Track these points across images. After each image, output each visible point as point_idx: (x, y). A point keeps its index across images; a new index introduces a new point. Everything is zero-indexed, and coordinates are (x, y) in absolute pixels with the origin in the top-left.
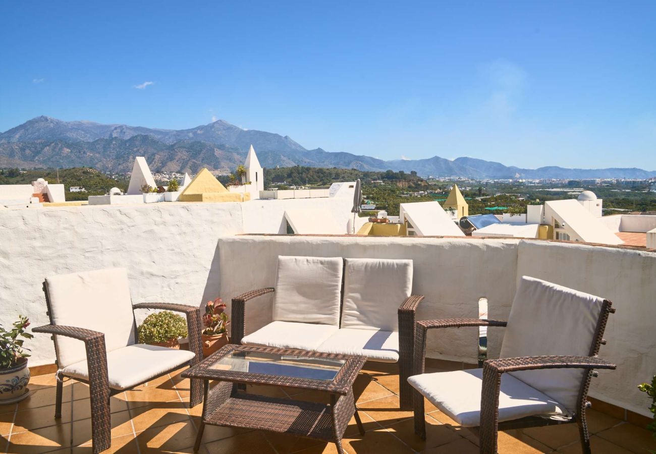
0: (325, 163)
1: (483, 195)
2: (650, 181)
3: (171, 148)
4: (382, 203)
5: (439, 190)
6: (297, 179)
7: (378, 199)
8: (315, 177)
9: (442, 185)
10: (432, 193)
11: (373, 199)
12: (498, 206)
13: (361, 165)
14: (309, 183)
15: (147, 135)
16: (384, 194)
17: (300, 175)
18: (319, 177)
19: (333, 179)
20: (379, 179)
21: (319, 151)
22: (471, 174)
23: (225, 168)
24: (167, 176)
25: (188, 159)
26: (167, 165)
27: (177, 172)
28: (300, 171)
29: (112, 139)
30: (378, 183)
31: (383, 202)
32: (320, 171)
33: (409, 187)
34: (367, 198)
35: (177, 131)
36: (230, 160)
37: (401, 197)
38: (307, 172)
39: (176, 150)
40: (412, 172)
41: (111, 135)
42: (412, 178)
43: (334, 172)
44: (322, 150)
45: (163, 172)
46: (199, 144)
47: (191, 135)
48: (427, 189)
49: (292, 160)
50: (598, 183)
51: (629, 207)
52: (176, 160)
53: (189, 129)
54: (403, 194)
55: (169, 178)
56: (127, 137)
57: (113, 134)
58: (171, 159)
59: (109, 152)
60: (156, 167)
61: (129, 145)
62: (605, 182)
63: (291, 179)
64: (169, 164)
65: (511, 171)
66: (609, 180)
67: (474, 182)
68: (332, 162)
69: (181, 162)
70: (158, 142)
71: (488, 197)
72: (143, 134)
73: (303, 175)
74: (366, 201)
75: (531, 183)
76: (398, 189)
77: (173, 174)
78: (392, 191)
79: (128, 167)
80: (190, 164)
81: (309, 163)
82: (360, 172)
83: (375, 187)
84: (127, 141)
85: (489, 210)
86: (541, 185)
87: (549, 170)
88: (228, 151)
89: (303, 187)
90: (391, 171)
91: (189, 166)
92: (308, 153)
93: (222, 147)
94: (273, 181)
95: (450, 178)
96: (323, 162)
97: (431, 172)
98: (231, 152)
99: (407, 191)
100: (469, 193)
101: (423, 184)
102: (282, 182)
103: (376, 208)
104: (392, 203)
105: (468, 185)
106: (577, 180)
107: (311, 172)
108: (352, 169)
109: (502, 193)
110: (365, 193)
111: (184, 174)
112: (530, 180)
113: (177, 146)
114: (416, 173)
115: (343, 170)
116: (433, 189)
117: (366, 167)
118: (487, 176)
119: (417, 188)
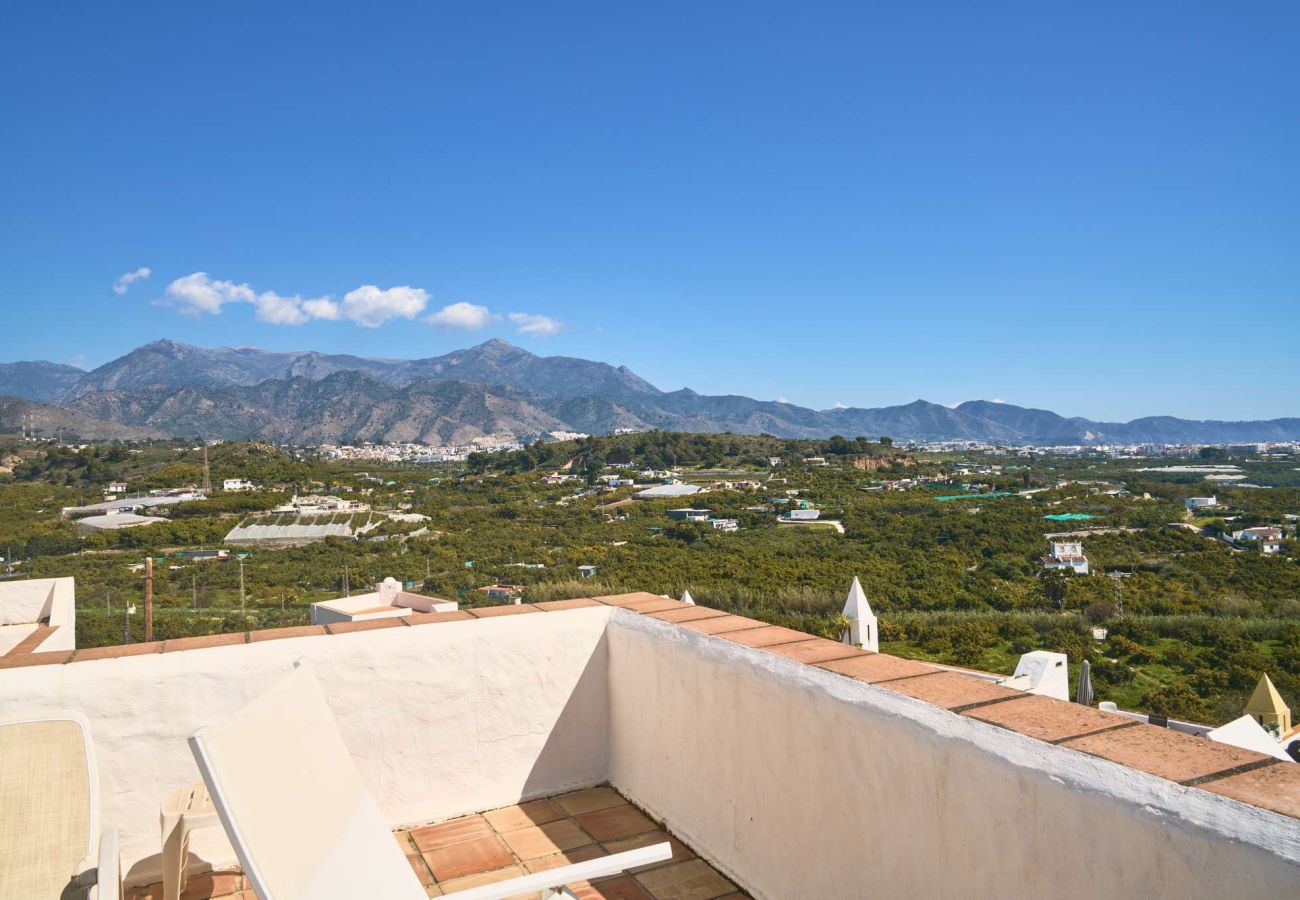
0: (699, 418)
1: (1034, 485)
3: (403, 394)
4: (831, 506)
5: (940, 476)
6: (656, 457)
7: (821, 497)
8: (691, 452)
9: (945, 463)
10: (926, 481)
11: (811, 497)
12: (1069, 510)
13: (771, 420)
14: (679, 464)
15: (356, 372)
16: (832, 486)
17: (661, 448)
18: (698, 452)
19: (726, 455)
20: (817, 455)
21: (686, 395)
22: (993, 435)
23: (506, 431)
24: (398, 451)
25: (434, 415)
26: (394, 428)
27: (417, 442)
28: (661, 441)
29: (291, 380)
30: (816, 462)
31: (832, 503)
32: (700, 440)
33: (880, 470)
34: (801, 496)
35: (412, 362)
36: (515, 416)
37: (866, 491)
38: (675, 443)
39: (411, 398)
40: (882, 440)
41: (290, 372)
42: (884, 452)
43: (726, 441)
44: (692, 391)
45: (388, 443)
46: (455, 386)
47: (439, 368)
48: (916, 474)
49: (635, 413)
50: (1263, 453)
52: (412, 417)
53: (435, 358)
54: (870, 485)
55: (402, 454)
56: (320, 376)
57: (293, 370)
58: (402, 415)
59: (284, 405)
60: (374, 432)
61: (325, 391)
62: (1277, 450)
63: (644, 455)
64: (399, 425)
65: (1072, 429)
66: (1285, 445)
67: (1002, 452)
68: (713, 416)
69: (420, 422)
70: (378, 384)
71: (1043, 490)
72: (349, 369)
73: (667, 449)
74: (799, 502)
75: (1122, 453)
76: (857, 473)
77: (408, 445)
78: (846, 479)
79: (320, 433)
80: (439, 423)
81: (667, 417)
82: (778, 440)
83: (810, 470)
84: (319, 383)
85: (1054, 521)
86: (1143, 457)
87: (1155, 423)
88: (511, 399)
89: (668, 473)
90: (841, 438)
91: (436, 430)
92: (665, 399)
93: (498, 391)
94: (609, 459)
95: (952, 443)
96: (694, 416)
97: (912, 432)
98: (515, 400)
99: (875, 479)
100: (1003, 480)
101: (906, 463)
102: (625, 463)
103: (821, 518)
104: (852, 507)
105: (993, 460)
106: (1218, 446)
107: (682, 442)
108: (762, 435)
109: (1069, 479)
110: (793, 483)
111: (428, 445)
112: (1119, 447)
113: (413, 391)
114: (890, 441)
115: (744, 437)
116: (928, 475)
117: (780, 423)
118: (1027, 438)
119: (896, 472)
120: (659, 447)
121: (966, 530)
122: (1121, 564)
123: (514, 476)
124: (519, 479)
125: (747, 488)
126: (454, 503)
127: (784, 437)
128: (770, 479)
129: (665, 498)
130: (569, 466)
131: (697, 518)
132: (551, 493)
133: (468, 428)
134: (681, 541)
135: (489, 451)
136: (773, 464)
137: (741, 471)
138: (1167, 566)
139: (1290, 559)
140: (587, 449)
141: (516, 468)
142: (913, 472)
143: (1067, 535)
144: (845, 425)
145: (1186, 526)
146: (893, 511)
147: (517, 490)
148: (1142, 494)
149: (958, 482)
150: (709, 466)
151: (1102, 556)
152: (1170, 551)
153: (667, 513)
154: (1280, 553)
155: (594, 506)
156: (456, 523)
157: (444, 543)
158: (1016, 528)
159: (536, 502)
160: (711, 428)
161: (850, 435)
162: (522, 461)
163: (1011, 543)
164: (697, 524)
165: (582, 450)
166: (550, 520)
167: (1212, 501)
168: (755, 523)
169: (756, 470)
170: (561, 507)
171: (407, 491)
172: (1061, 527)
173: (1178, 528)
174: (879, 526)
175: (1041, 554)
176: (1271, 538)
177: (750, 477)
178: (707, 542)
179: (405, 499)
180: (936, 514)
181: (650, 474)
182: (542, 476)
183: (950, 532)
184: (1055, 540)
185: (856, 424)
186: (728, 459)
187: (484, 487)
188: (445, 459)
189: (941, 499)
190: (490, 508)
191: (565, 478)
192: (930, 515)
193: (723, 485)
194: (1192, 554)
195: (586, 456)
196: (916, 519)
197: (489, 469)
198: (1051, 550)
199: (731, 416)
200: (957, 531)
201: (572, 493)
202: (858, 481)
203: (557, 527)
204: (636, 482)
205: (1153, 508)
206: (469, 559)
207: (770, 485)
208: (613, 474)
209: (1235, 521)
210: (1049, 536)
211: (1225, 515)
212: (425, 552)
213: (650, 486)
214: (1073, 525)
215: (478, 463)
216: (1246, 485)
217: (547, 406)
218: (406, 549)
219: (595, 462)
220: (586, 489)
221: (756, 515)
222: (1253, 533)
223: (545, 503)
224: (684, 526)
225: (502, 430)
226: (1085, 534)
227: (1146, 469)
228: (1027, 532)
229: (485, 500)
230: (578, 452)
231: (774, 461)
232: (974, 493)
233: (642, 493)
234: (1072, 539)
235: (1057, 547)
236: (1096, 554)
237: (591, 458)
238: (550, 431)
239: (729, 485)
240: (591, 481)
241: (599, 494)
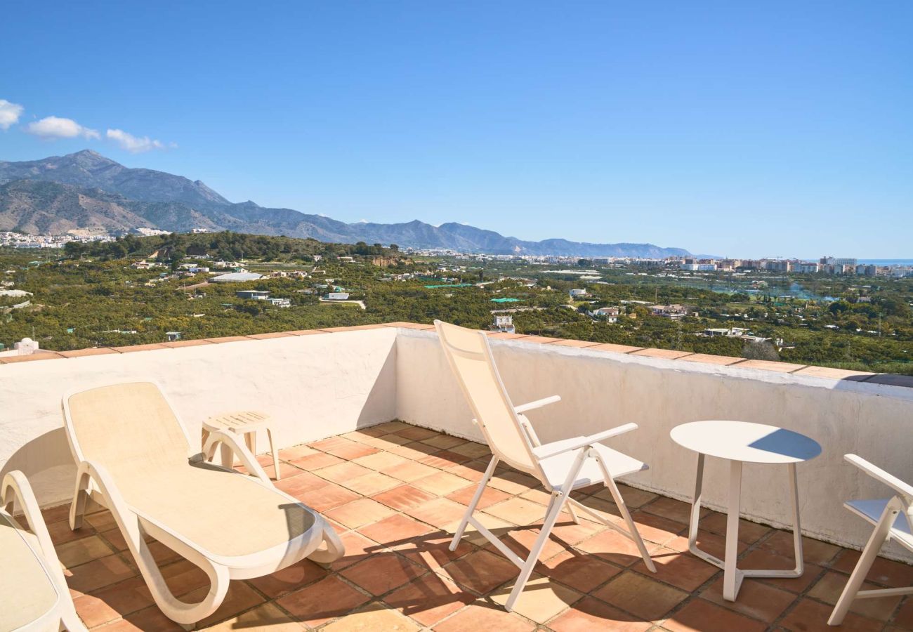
0: (260, 224)
1: (485, 280)
2: (666, 262)
3: (2, 190)
4: (357, 291)
5: (428, 272)
6: (228, 252)
7: (350, 284)
8: (255, 249)
9: (431, 264)
10: (420, 275)
11: (343, 284)
12: (506, 296)
13: (313, 228)
14: (245, 258)
16: (357, 276)
17: (231, 245)
18: (260, 249)
19: (281, 252)
20: (348, 255)
21: (250, 206)
22: (461, 246)
23: (98, 226)
25: (32, 209)
27: (15, 231)
28: (231, 240)
30: (347, 260)
31: (357, 288)
32: (262, 241)
33: (390, 266)
34: (336, 283)
35: (9, 163)
36: (106, 214)
37: (379, 281)
38: (242, 241)
39: (9, 194)
40: (392, 246)
42: (393, 254)
43: (282, 242)
44: (254, 204)
46: (51, 186)
47: (35, 171)
48: (413, 270)
49: (209, 218)
50: (611, 263)
51: (651, 299)
52: (11, 210)
54: (383, 277)
58: (2, 208)
62: (618, 262)
63: (217, 250)
65: (507, 245)
66: (623, 259)
67: (467, 258)
68: (271, 223)
69: (18, 214)
71: (491, 282)
73: (236, 246)
74: (334, 287)
75: (536, 261)
76: (374, 268)
77: (8, 233)
78: (367, 272)
80: (36, 216)
81: (235, 222)
82: (320, 243)
83: (342, 265)
85: (497, 303)
86: (547, 264)
87: (555, 243)
88: (102, 200)
89: (237, 264)
90: (364, 243)
91: (34, 222)
92: (233, 209)
93: (91, 193)
94: (189, 252)
95: (436, 250)
96: (257, 222)
97: (410, 242)
98: (107, 201)
99: (386, 273)
100: (467, 275)
101: (407, 263)
102: (202, 255)
103: (349, 299)
104: (371, 291)
105: (461, 262)
106: (588, 258)
107: (247, 241)
108: (308, 239)
109: (505, 276)
110: (330, 274)
111: (27, 234)
112: (534, 257)
113: (11, 188)
114: (397, 247)
115: (295, 239)
116: (421, 271)
117: (321, 231)
118: (481, 249)
119: (400, 268)
120: (229, 244)
121: (444, 308)
122: (534, 329)
123: (108, 262)
124: (112, 265)
125: (297, 277)
126: (54, 282)
127: (324, 241)
128: (314, 270)
129: (234, 282)
130: (155, 255)
131: (260, 298)
132: (140, 276)
133: (63, 221)
134: (248, 314)
135: (84, 241)
136: (316, 260)
137: (293, 264)
138: (558, 331)
139: (622, 326)
140: (171, 243)
141: (109, 256)
142: (412, 269)
143: (503, 311)
144: (366, 235)
145: (569, 306)
146: (398, 294)
147: (110, 273)
148: (546, 287)
149: (439, 276)
150: (269, 260)
151: (523, 324)
152: (560, 321)
153: (236, 293)
154: (617, 323)
155: (177, 287)
156: (55, 298)
157: (46, 313)
158: (473, 307)
159: (127, 283)
160: (270, 232)
161: (370, 241)
162: (114, 250)
163: (471, 316)
164: (260, 302)
165: (167, 244)
166: (139, 297)
167: (583, 292)
168: (303, 301)
169: (304, 264)
170: (150, 287)
171: (9, 271)
172: (500, 306)
173: (564, 307)
174: (388, 304)
175: (489, 323)
176: (613, 314)
177: (299, 269)
178: (267, 315)
179: (7, 277)
180: (426, 297)
181: (223, 264)
182: (131, 263)
183: (434, 309)
184: (497, 314)
185: (373, 235)
186: (283, 255)
187: (81, 270)
188: (43, 246)
189: (429, 287)
190: (86, 287)
191: (151, 265)
192: (422, 298)
193: (279, 274)
194: (571, 323)
195: (169, 249)
196: (413, 300)
197: (84, 256)
198: (494, 321)
199: (284, 224)
200: (438, 308)
201: (158, 276)
202: (375, 273)
203: (146, 303)
204: (211, 270)
205: (552, 295)
206: (70, 327)
207: (314, 275)
208: (193, 263)
209: (595, 304)
210: (493, 312)
211: (590, 300)
212: (28, 321)
213: (222, 273)
214: (508, 305)
215: (75, 250)
216: (601, 283)
217: (135, 208)
218: (11, 319)
219: (177, 253)
220: (170, 274)
221: (304, 296)
222: (604, 311)
223: (135, 283)
224: (250, 303)
225: (94, 224)
226: (514, 311)
227: (549, 271)
228: (481, 309)
229: (82, 280)
230: (163, 245)
231: (317, 258)
232: (449, 283)
233: (216, 278)
234: (506, 314)
235: (498, 318)
236: (519, 323)
237: (174, 250)
238: (137, 228)
239: (284, 274)
240: (174, 268)
241: (181, 278)
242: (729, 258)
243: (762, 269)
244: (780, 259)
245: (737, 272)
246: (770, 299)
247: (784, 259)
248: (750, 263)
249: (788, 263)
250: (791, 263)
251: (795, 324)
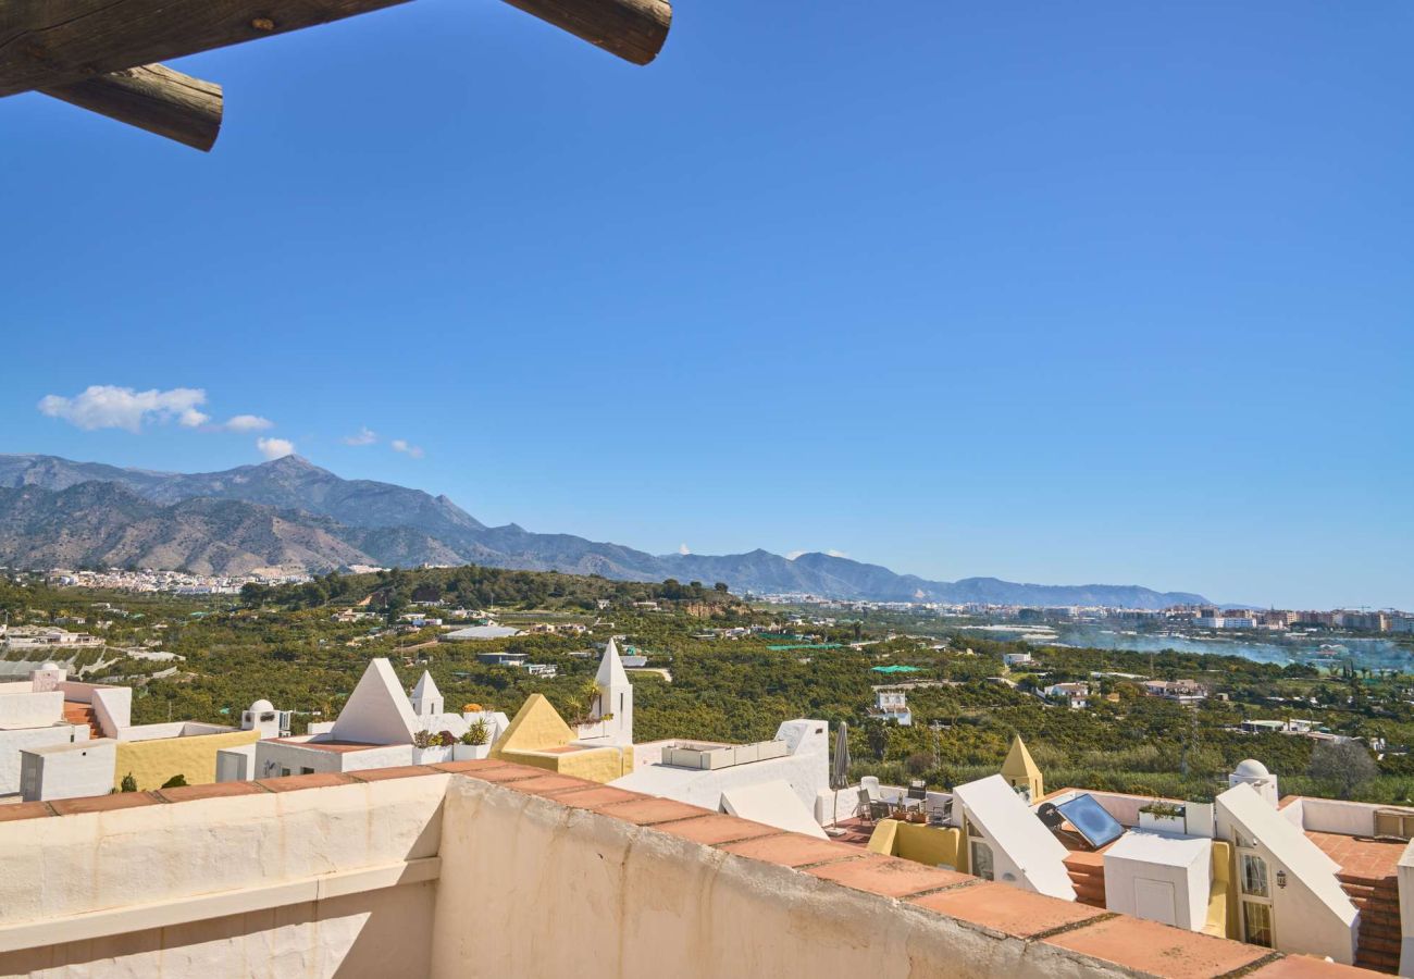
0: (525, 556)
1: (864, 638)
2: (1168, 614)
3: (169, 513)
4: (659, 653)
5: (773, 626)
6: (470, 595)
7: (649, 643)
8: (512, 592)
9: (780, 614)
10: (760, 630)
11: (639, 642)
12: (896, 663)
13: (604, 563)
14: (496, 604)
15: (110, 483)
16: (662, 632)
17: (477, 585)
18: (519, 591)
19: (551, 595)
20: (649, 599)
21: (513, 531)
22: (830, 589)
23: (296, 562)
24: (154, 579)
25: (207, 539)
26: (152, 553)
27: (178, 570)
28: (477, 578)
29: (21, 488)
30: (647, 606)
31: (661, 650)
32: (523, 578)
33: (714, 617)
34: (628, 641)
35: (184, 476)
36: (308, 545)
37: (697, 638)
38: (493, 580)
39: (178, 518)
40: (717, 585)
41: (21, 479)
42: (718, 598)
43: (551, 580)
44: (519, 528)
45: (142, 570)
46: (236, 507)
47: (218, 486)
48: (750, 623)
49: (452, 549)
50: (1074, 615)
51: (1141, 671)
52: (178, 540)
53: (214, 473)
54: (702, 632)
55: (158, 584)
56: (60, 485)
57: (26, 477)
58: (165, 538)
59: (9, 519)
60: (126, 557)
61: (65, 504)
62: (1087, 614)
63: (456, 593)
64: (160, 550)
65: (907, 584)
66: (1094, 609)
67: (838, 606)
68: (541, 556)
69: (187, 547)
70: (137, 499)
71: (873, 642)
72: (101, 480)
73: (484, 587)
74: (625, 647)
75: (949, 611)
76: (690, 620)
77: (168, 574)
78: (678, 625)
79: (54, 555)
80: (211, 550)
81: (489, 555)
82: (608, 581)
83: (640, 615)
84: (58, 495)
85: (882, 673)
86: (968, 616)
87: (980, 584)
88: (305, 525)
89: (483, 614)
90: (675, 581)
91: (207, 558)
92: (488, 535)
93: (290, 515)
94: (415, 597)
95: (789, 595)
96: (521, 555)
97: (749, 583)
98: (311, 527)
99: (708, 626)
100: (836, 632)
101: (741, 611)
102: (434, 600)
103: (649, 665)
104: (682, 654)
105: (828, 613)
106: (1035, 608)
107: (500, 577)
108: (592, 575)
109: (897, 633)
110: (622, 628)
111: (194, 574)
112: (947, 606)
113: (181, 510)
114: (725, 588)
115: (571, 576)
116: (762, 623)
117: (613, 566)
118: (862, 594)
119: (729, 619)
120: (474, 583)
121: (796, 680)
122: (943, 716)
123: (299, 612)
124: (304, 616)
125: (570, 632)
126: (218, 641)
127: (615, 579)
128: (597, 623)
129: (477, 640)
130: (366, 602)
131: (511, 663)
132: (341, 632)
133: (248, 556)
134: (491, 688)
135: (272, 584)
136: (601, 607)
137: (566, 613)
138: (984, 719)
139: (1094, 715)
140: (391, 583)
141: (302, 603)
142: (748, 620)
143: (893, 687)
144: (683, 572)
145: (1003, 680)
146: (723, 659)
147: (299, 628)
148: (965, 650)
149: (791, 632)
150: (531, 607)
151: (925, 708)
152: (989, 705)
153: (477, 657)
154: (1087, 709)
155: (392, 648)
156: (216, 664)
157: (197, 686)
158: (844, 678)
159: (322, 642)
160: (536, 566)
161: (684, 581)
162: (311, 595)
163: (839, 693)
164: (510, 669)
165: (386, 584)
166: (336, 662)
167: (1027, 657)
168: (575, 668)
169: (582, 613)
170: (352, 648)
171: (158, 626)
172: (888, 679)
173: (995, 682)
174: (708, 674)
175: (867, 705)
176: (1078, 694)
177: (575, 620)
178: (520, 689)
179: (155, 635)
180: (767, 664)
181: (462, 613)
182: (332, 612)
183: (780, 681)
184: (885, 691)
185: (694, 572)
186: (553, 600)
187: (260, 624)
188: (214, 591)
189: (773, 648)
190: (262, 648)
191: (360, 616)
192: (761, 665)
193: (544, 628)
194: (1007, 708)
195: (388, 592)
196: (746, 668)
197: (267, 604)
198: (876, 701)
199: (561, 557)
200: (786, 681)
201: (367, 633)
202: (690, 628)
203: (344, 672)
204: (445, 622)
205: (975, 663)
206: (227, 705)
207: (596, 630)
208: (419, 613)
209: (1047, 676)
210: (876, 688)
211: (1039, 671)
212: (169, 697)
213: (460, 627)
214: (900, 678)
215: (255, 595)
216: (1058, 645)
217: (350, 536)
218: (146, 693)
219: (398, 598)
220: (384, 629)
221: (577, 661)
222: (1062, 689)
223: (333, 643)
224: (495, 671)
225: (290, 561)
226: (910, 687)
227: (970, 627)
228: (855, 683)
229: (258, 639)
230: (379, 586)
231: (602, 604)
232: (806, 643)
233: (450, 635)
234: (897, 690)
235: (882, 697)
236: (919, 706)
237: (393, 594)
238: (350, 565)
239: (551, 628)
240: (391, 621)
241: (399, 635)
242: (1277, 608)
243: (1336, 627)
244: (1366, 610)
245: (1292, 631)
246: (1355, 674)
247: (1374, 610)
248: (1314, 616)
249: (1382, 617)
250: (1387, 617)
251: (1403, 715)
